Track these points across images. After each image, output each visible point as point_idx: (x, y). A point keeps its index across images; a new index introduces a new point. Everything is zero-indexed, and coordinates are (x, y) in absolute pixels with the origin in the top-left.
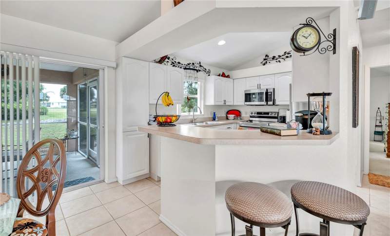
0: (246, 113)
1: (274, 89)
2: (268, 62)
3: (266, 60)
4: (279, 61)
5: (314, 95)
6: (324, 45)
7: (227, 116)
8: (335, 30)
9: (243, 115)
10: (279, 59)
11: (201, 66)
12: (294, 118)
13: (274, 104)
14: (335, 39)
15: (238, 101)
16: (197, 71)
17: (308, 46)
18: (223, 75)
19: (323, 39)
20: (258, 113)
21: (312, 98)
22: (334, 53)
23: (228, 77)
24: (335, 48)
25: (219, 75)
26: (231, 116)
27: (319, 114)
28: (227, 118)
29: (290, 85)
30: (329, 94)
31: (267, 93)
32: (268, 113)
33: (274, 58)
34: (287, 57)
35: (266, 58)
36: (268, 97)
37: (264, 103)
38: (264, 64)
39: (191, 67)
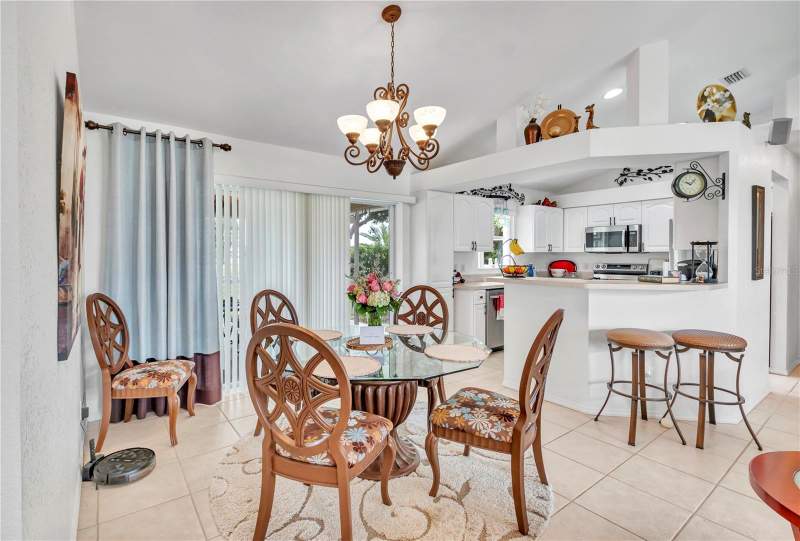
0: (586, 267)
1: (640, 227)
2: (628, 179)
3: (624, 177)
4: (650, 179)
5: (698, 243)
6: (711, 190)
7: (550, 272)
8: (724, 174)
9: (580, 269)
10: (649, 176)
11: (510, 190)
12: (676, 268)
13: (640, 250)
14: (724, 182)
15: (572, 245)
16: (506, 198)
17: (692, 193)
18: (546, 203)
19: (709, 183)
20: (609, 266)
21: (696, 247)
22: (723, 198)
23: (554, 205)
24: (724, 193)
25: (538, 203)
26: (559, 272)
27: (704, 263)
28: (551, 275)
29: (671, 221)
30: (715, 243)
31: (627, 233)
32: (628, 266)
33: (639, 173)
34: (665, 172)
35: (626, 172)
36: (631, 238)
37: (622, 249)
38: (621, 184)
39: (499, 193)
